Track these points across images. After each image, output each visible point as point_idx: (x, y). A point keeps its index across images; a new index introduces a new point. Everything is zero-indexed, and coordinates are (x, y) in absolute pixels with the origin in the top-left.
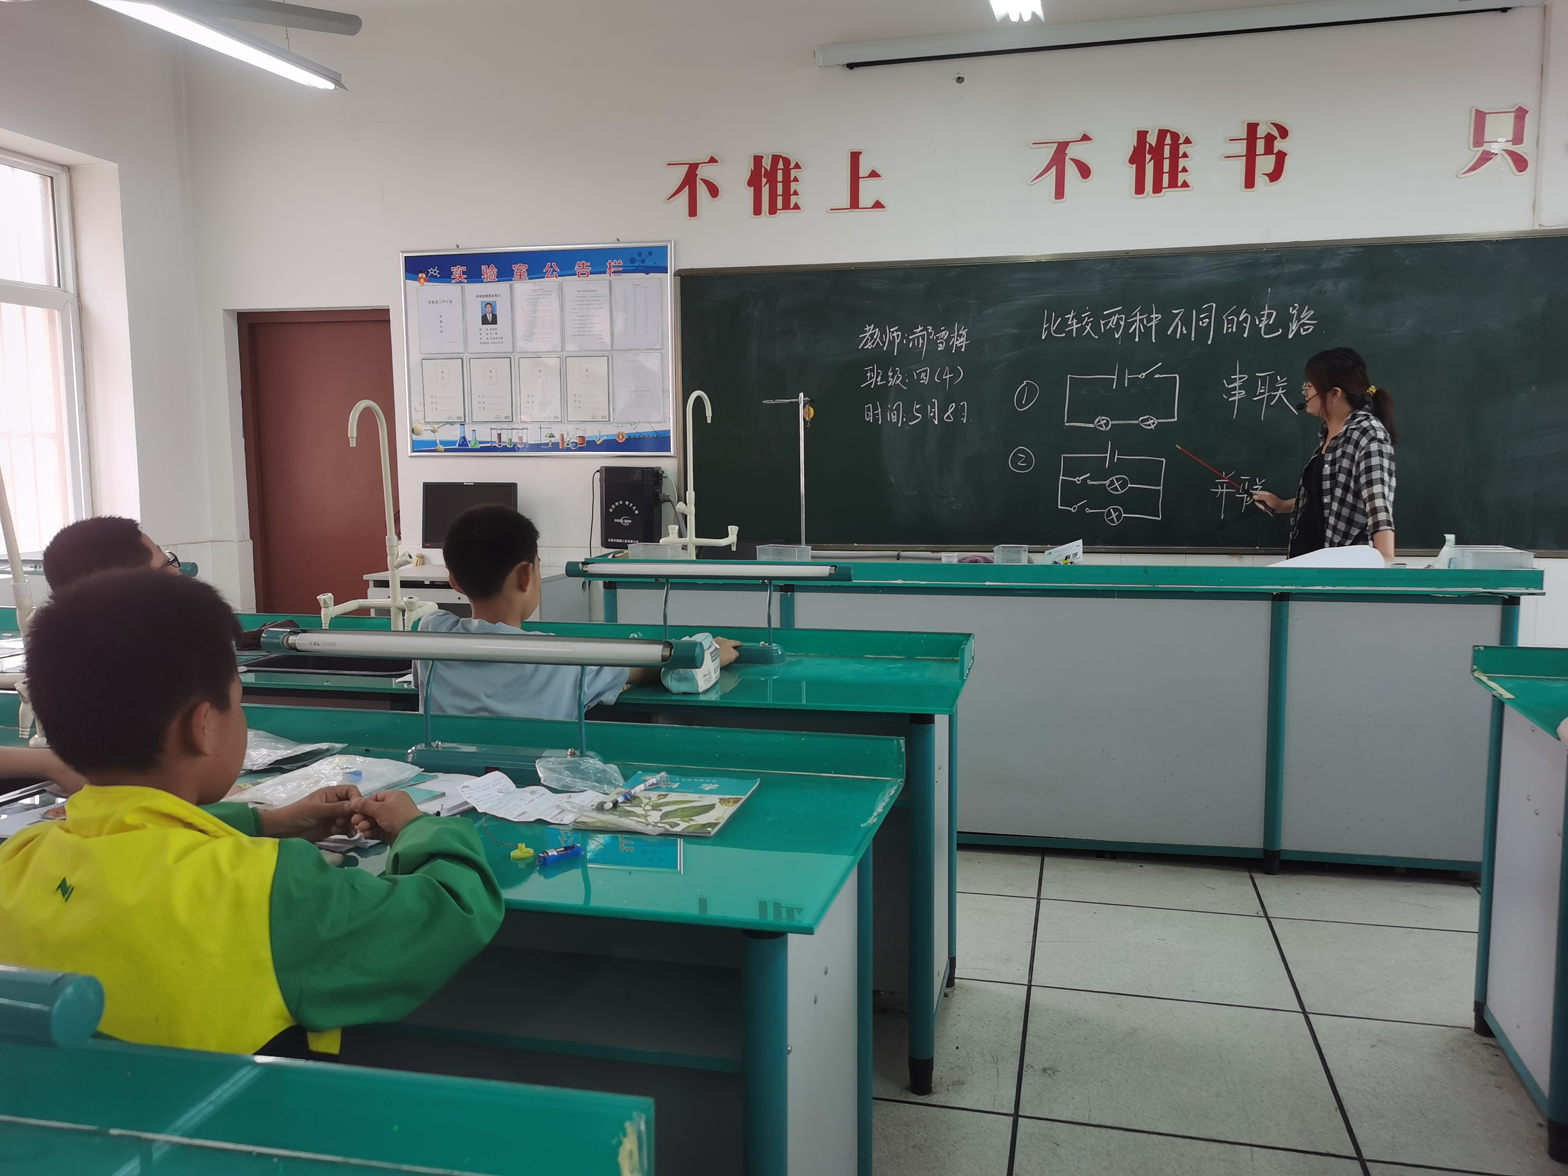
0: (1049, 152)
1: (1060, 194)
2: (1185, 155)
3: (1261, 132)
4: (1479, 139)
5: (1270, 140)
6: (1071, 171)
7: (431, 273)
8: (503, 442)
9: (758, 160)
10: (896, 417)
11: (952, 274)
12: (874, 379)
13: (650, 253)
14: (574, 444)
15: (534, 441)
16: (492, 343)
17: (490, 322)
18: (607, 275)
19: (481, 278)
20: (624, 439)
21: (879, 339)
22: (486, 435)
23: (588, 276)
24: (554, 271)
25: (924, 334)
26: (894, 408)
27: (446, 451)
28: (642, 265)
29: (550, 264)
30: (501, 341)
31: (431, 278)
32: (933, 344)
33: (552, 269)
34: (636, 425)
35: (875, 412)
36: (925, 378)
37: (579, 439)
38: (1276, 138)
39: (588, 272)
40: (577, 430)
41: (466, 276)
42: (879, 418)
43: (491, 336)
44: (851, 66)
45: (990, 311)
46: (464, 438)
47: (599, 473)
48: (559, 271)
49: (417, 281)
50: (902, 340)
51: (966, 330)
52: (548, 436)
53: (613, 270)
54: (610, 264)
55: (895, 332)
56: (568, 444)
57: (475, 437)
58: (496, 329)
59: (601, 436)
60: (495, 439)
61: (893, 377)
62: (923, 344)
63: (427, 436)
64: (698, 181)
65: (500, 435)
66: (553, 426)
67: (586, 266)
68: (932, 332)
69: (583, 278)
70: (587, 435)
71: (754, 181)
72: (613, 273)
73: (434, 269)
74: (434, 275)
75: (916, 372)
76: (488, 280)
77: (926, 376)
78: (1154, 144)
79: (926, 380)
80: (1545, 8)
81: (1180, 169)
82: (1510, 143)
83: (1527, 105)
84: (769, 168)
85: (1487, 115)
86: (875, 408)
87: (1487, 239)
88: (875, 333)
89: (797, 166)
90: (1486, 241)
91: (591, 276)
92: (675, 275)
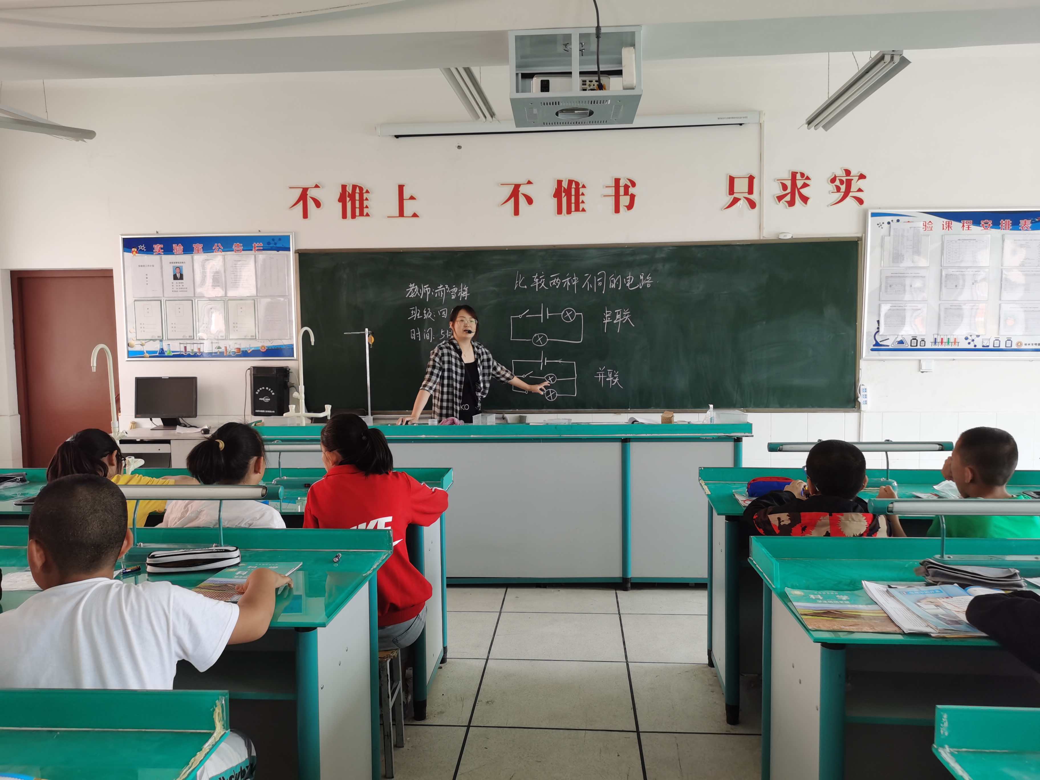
0: (509, 190)
1: (516, 212)
2: (583, 194)
3: (622, 183)
4: (731, 191)
5: (626, 187)
6: (522, 200)
7: (140, 248)
8: (188, 352)
9: (344, 187)
10: (429, 336)
11: (459, 255)
12: (415, 314)
13: (280, 239)
14: (234, 353)
15: (208, 351)
16: (180, 291)
17: (179, 278)
18: (253, 252)
19: (173, 252)
20: (265, 350)
21: (418, 292)
22: (176, 347)
23: (241, 252)
24: (220, 248)
25: (444, 290)
26: (427, 332)
27: (150, 357)
28: (275, 246)
29: (217, 244)
30: (186, 290)
31: (140, 252)
32: (448, 295)
33: (218, 248)
34: (272, 341)
35: (417, 334)
36: (445, 315)
37: (238, 350)
38: (629, 187)
39: (241, 250)
40: (236, 345)
41: (163, 251)
42: (419, 337)
43: (179, 287)
44: (397, 137)
45: (481, 277)
46: (162, 349)
47: (249, 370)
48: (222, 248)
49: (131, 253)
50: (431, 293)
51: (467, 287)
52: (217, 348)
53: (257, 248)
55: (427, 288)
56: (229, 353)
57: (170, 349)
58: (183, 283)
59: (251, 348)
60: (183, 349)
61: (426, 314)
62: (443, 295)
63: (138, 348)
64: (308, 198)
65: (185, 348)
66: (220, 341)
67: (240, 246)
68: (448, 289)
69: (238, 253)
70: (242, 347)
71: (342, 199)
72: (257, 250)
73: (142, 246)
74: (143, 249)
75: (439, 311)
76: (177, 253)
78: (566, 188)
80: (761, 124)
81: (581, 201)
82: (747, 194)
83: (754, 174)
84: (350, 192)
85: (735, 179)
86: (417, 332)
87: (738, 244)
88: (415, 288)
89: (367, 192)
90: (738, 245)
91: (243, 252)
92: (295, 253)
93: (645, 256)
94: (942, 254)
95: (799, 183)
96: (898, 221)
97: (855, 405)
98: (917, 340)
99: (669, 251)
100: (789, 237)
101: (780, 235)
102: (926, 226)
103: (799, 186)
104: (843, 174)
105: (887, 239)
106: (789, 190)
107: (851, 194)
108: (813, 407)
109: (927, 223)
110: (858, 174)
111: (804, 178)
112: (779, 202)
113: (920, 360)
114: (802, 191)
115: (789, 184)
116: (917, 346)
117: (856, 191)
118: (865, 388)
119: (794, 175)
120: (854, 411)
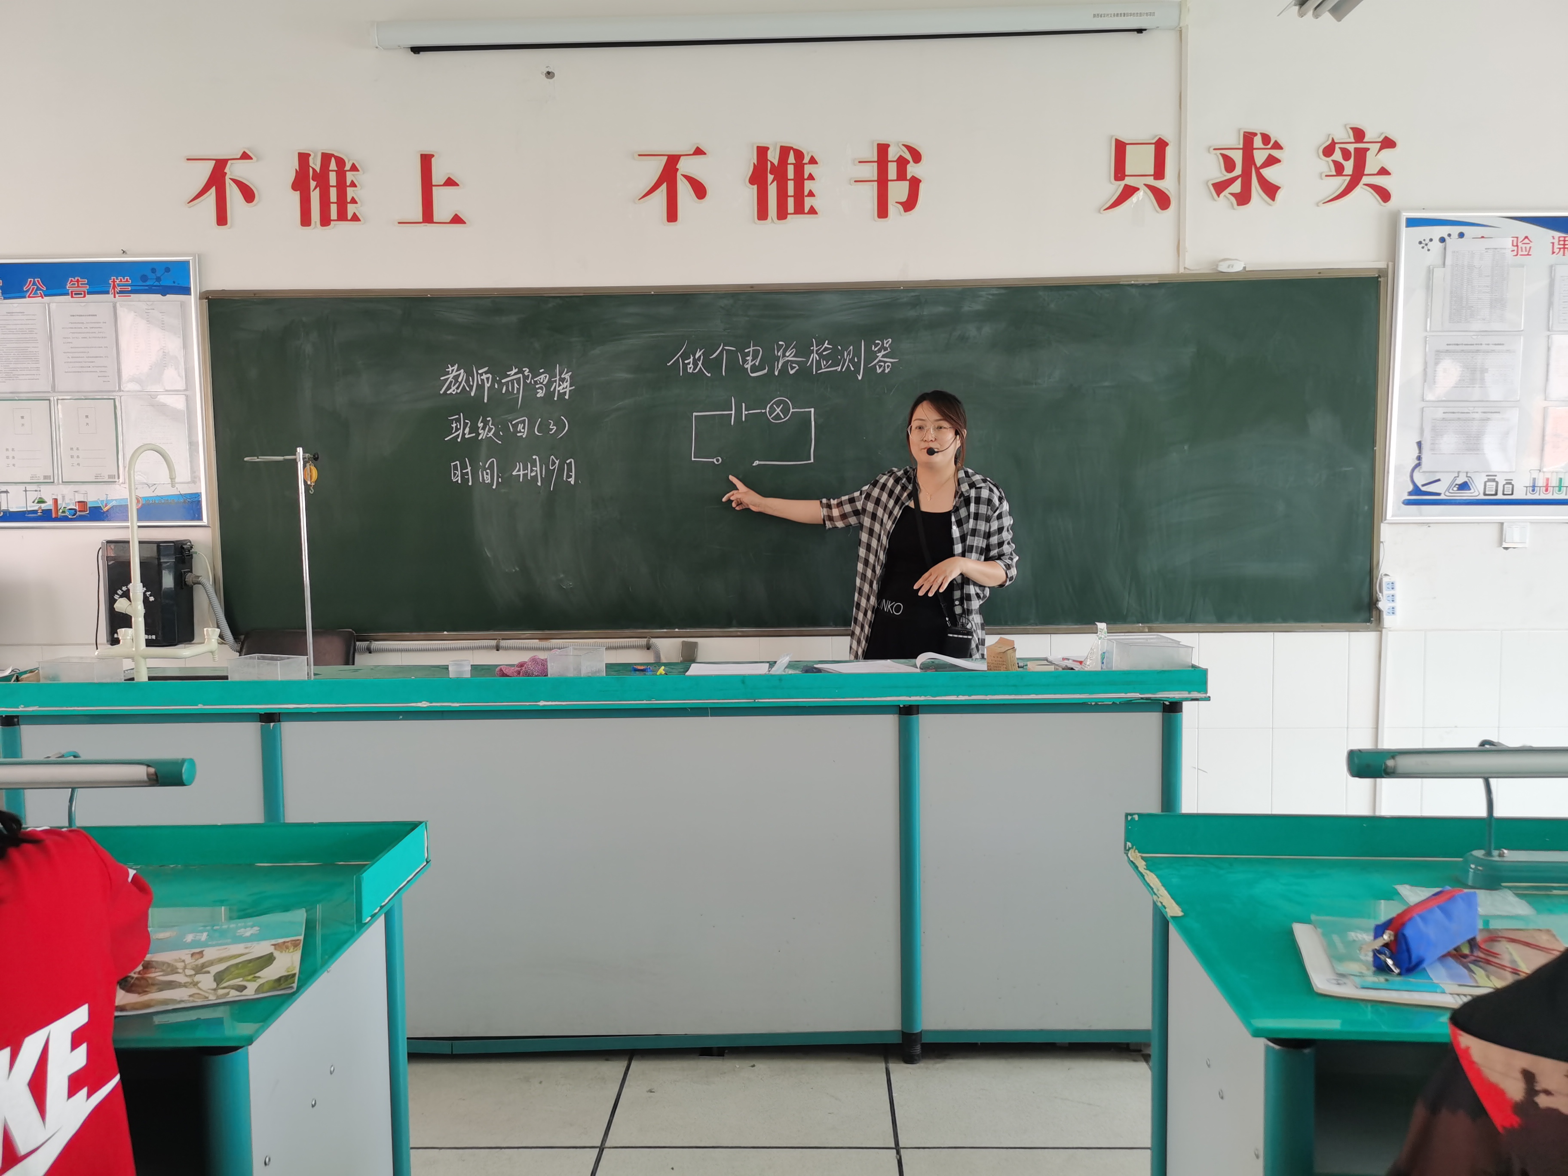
0: (656, 167)
1: (672, 215)
2: (811, 177)
3: (893, 154)
4: (1120, 172)
5: (902, 163)
6: (684, 190)
9: (303, 158)
10: (489, 477)
11: (550, 305)
12: (461, 431)
13: (167, 270)
14: (73, 511)
15: (17, 508)
18: (111, 296)
20: (140, 505)
21: (465, 382)
23: (84, 296)
24: (38, 289)
25: (520, 378)
26: (487, 466)
28: (157, 283)
29: (33, 280)
32: (530, 389)
33: (36, 287)
34: (155, 487)
35: (464, 471)
36: (523, 430)
37: (78, 505)
38: (909, 162)
39: (84, 292)
40: (77, 494)
42: (469, 478)
44: (416, 50)
45: (597, 351)
47: (101, 549)
48: (45, 289)
50: (493, 385)
51: (570, 373)
52: (36, 501)
53: (118, 289)
54: (114, 282)
55: (484, 374)
56: (63, 512)
59: (110, 501)
61: (484, 428)
62: (518, 390)
64: (228, 181)
66: (43, 488)
67: (82, 284)
68: (529, 375)
69: (78, 299)
70: (89, 500)
71: (300, 183)
72: (118, 293)
75: (511, 423)
77: (524, 428)
78: (776, 163)
79: (524, 432)
80: (1181, 31)
81: (806, 193)
82: (1152, 177)
83: (1168, 135)
84: (318, 169)
85: (1127, 146)
86: (464, 467)
87: (1133, 282)
88: (460, 374)
89: (354, 168)
90: (1132, 284)
91: (89, 297)
92: (201, 298)
93: (941, 309)
94: (1550, 304)
95: (1260, 157)
96: (1461, 235)
97: (1371, 616)
98: (1497, 483)
99: (991, 297)
100: (1238, 267)
101: (1221, 263)
102: (1517, 246)
103: (1259, 164)
104: (1350, 138)
105: (1439, 273)
106: (1238, 171)
107: (1365, 180)
108: (1285, 620)
109: (1520, 240)
110: (1379, 137)
111: (1269, 146)
112: (1218, 196)
113: (1502, 524)
114: (1266, 172)
115: (1237, 157)
116: (1496, 494)
117: (1376, 172)
118: (1392, 580)
119: (1249, 138)
120: (1367, 630)
